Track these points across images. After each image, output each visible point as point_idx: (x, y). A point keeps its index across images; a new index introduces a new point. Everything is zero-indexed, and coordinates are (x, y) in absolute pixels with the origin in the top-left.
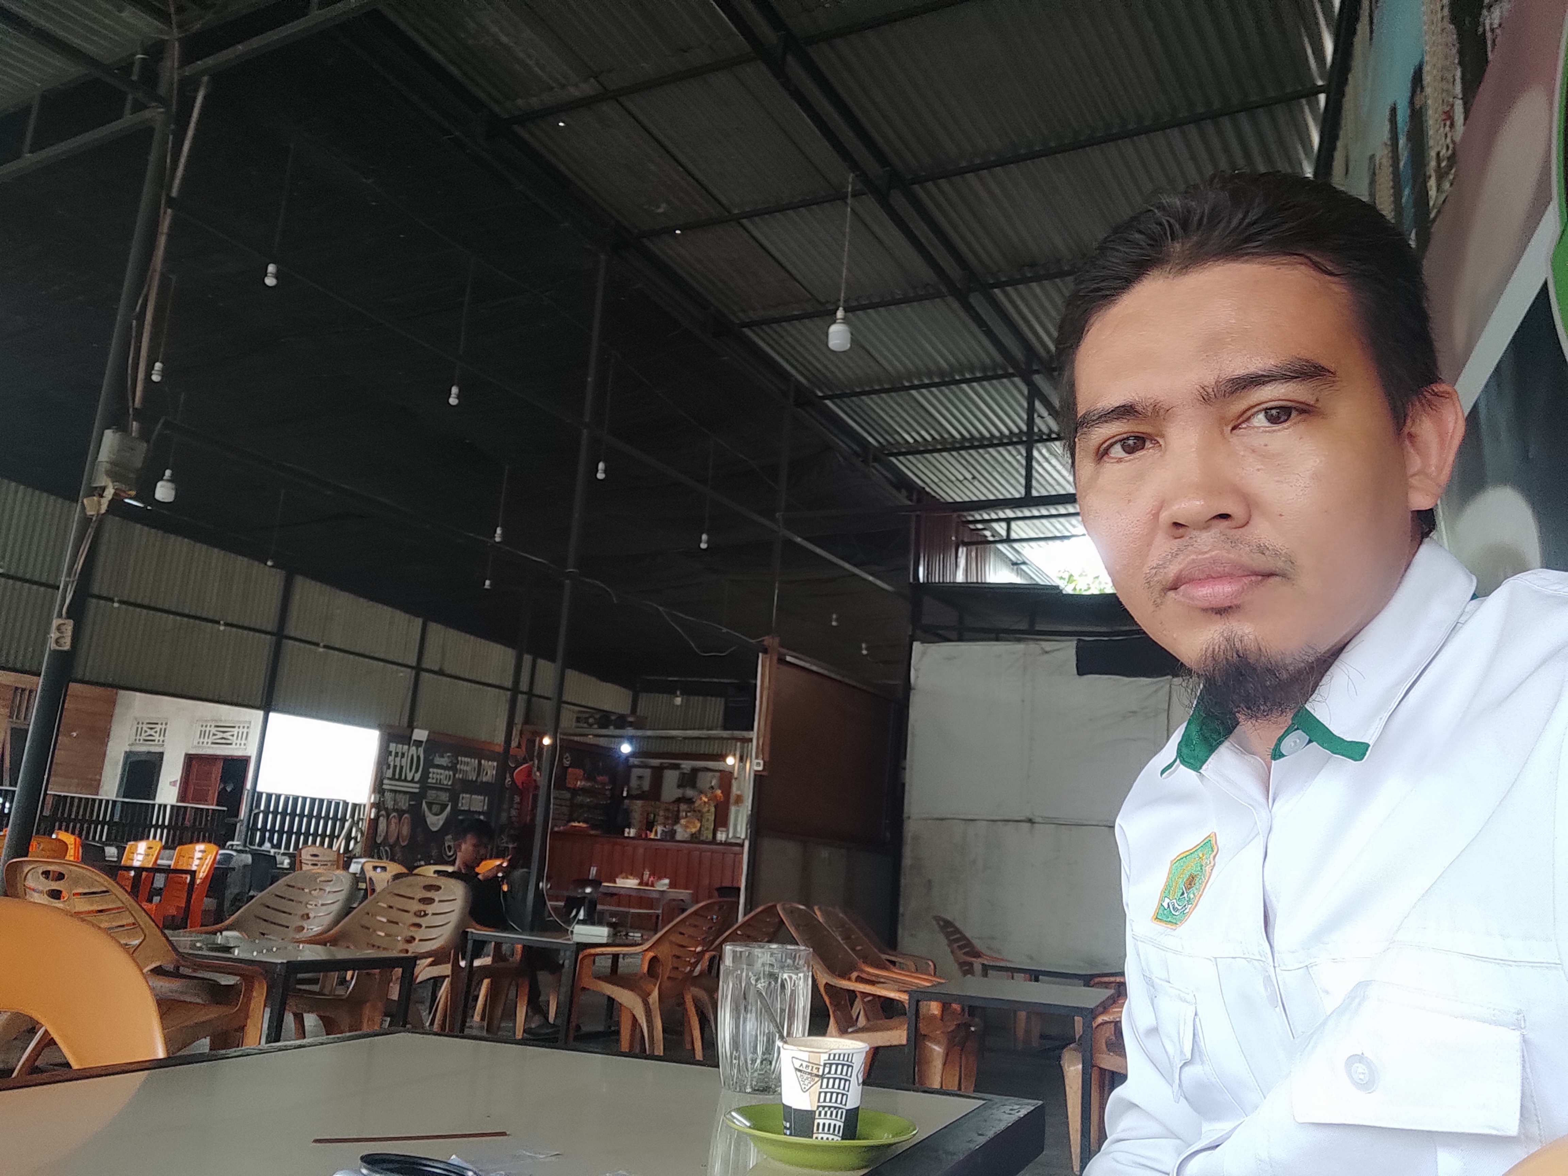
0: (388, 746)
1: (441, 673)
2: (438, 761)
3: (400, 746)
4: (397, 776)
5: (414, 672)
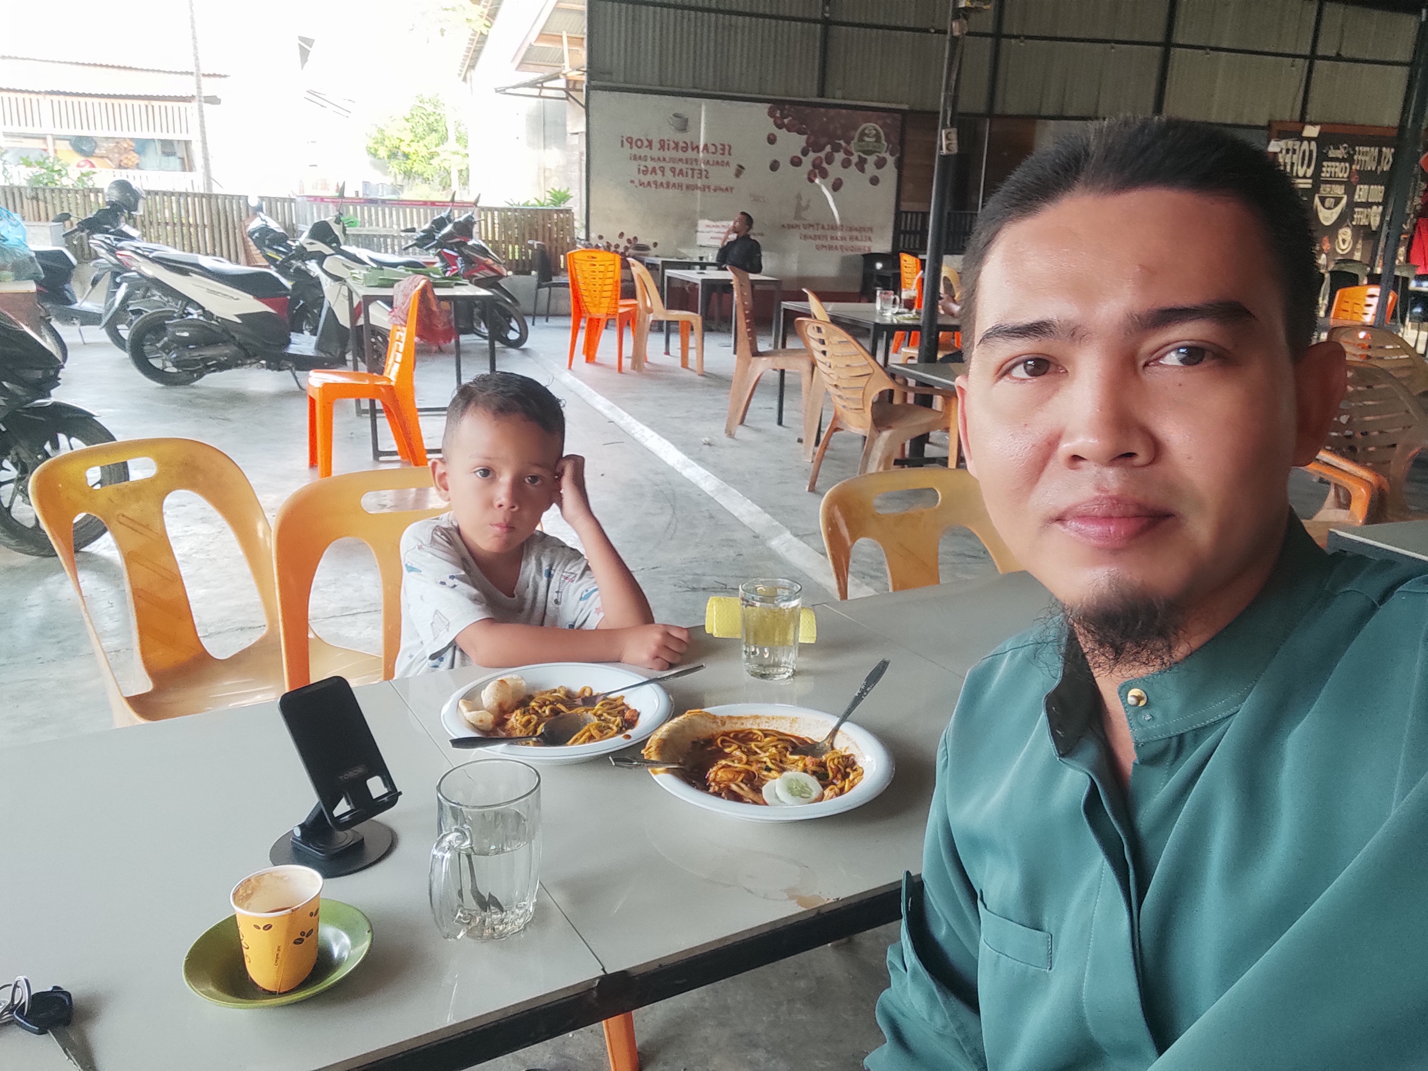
1: (1338, 58)
2: (1332, 153)
3: (1291, 142)
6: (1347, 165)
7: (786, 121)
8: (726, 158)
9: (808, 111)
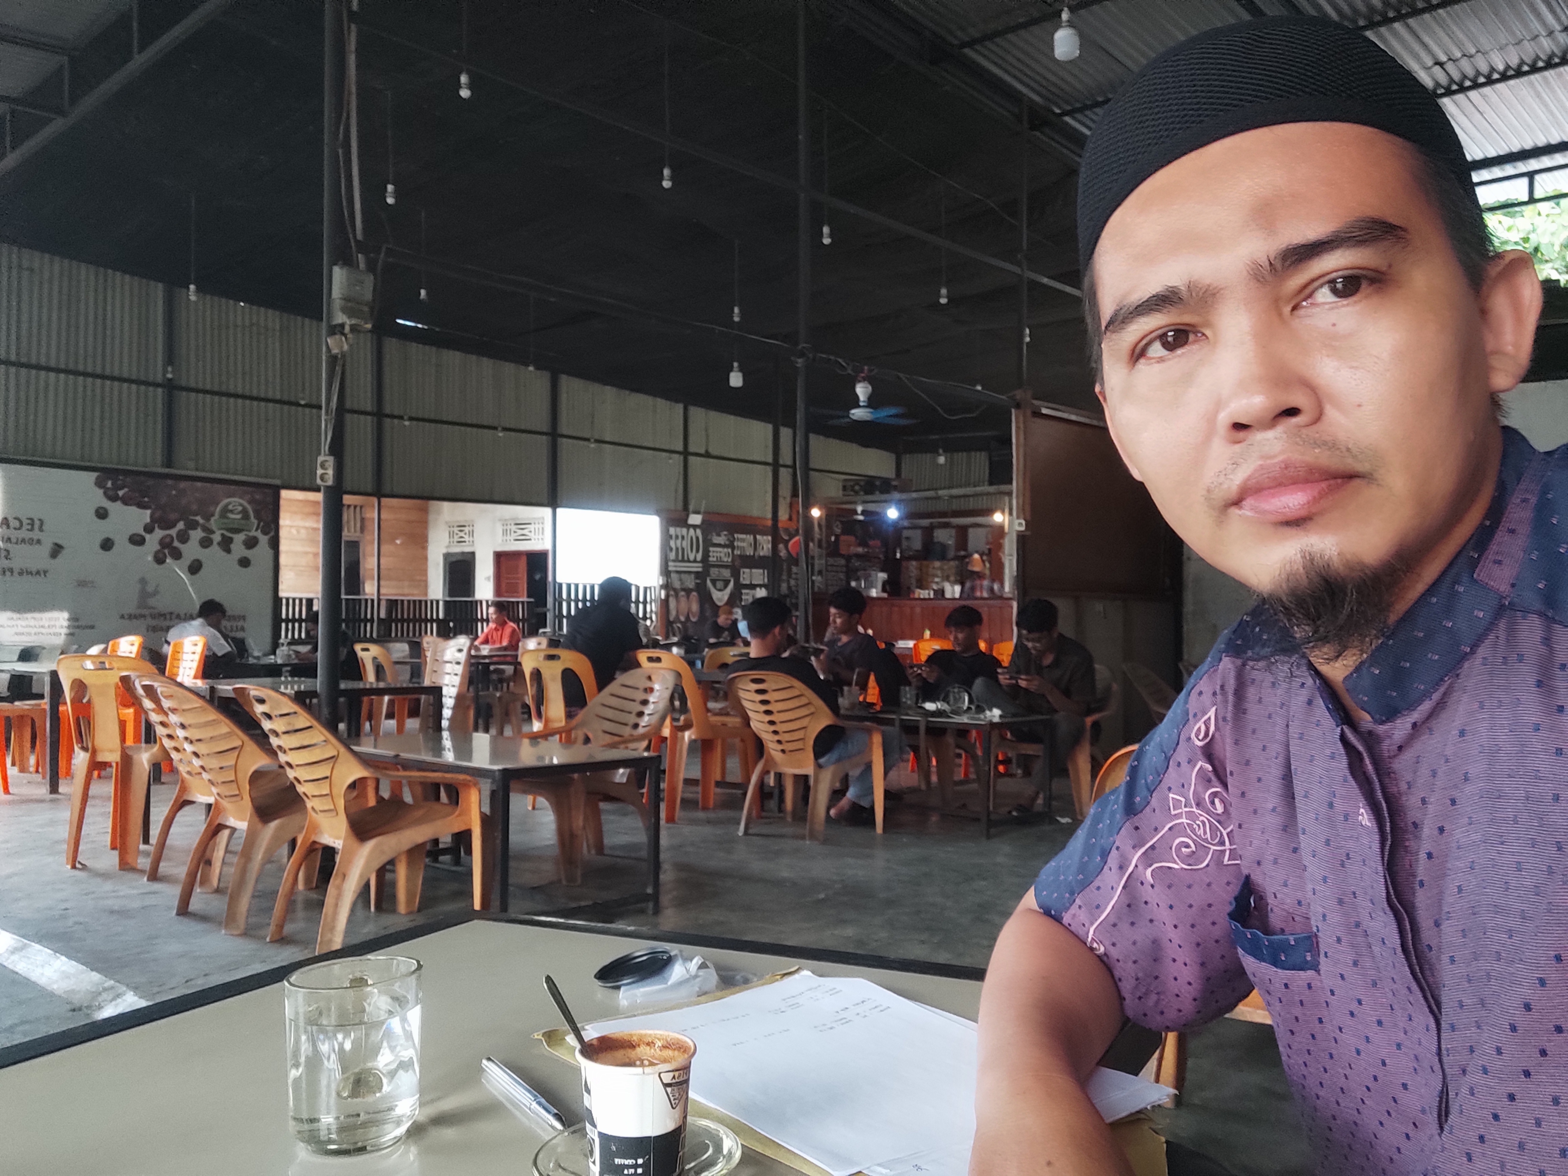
0: (668, 531)
1: (707, 455)
2: (717, 540)
3: (678, 529)
4: (680, 558)
5: (682, 457)
6: (730, 550)
7: (121, 493)
8: (36, 534)
9: (150, 482)
